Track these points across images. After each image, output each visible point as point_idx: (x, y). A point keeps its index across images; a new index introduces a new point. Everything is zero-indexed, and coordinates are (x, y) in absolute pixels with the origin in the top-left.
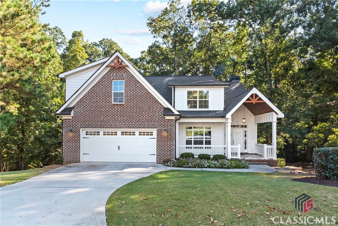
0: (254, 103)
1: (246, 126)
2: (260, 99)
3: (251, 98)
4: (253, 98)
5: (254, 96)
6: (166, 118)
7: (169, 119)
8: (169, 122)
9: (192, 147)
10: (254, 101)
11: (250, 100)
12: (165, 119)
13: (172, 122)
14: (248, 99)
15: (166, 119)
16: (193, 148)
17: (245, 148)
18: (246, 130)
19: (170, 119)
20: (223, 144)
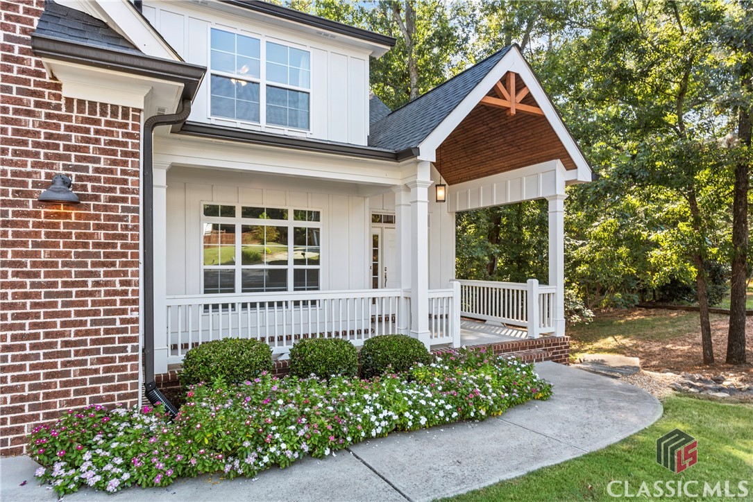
0: (513, 112)
4: (508, 91)
5: (513, 82)
6: (66, 92)
7: (93, 104)
8: (97, 122)
9: (233, 305)
10: (512, 103)
12: (59, 97)
13: (125, 126)
15: (69, 101)
16: (238, 308)
19: (104, 105)
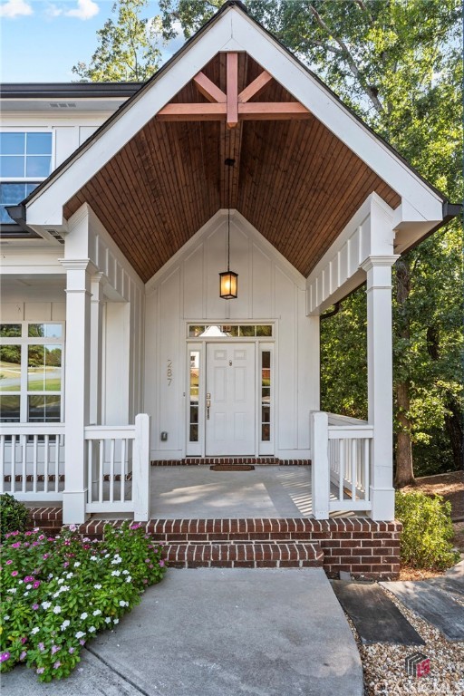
0: (232, 119)
1: (266, 332)
2: (275, 91)
3: (207, 85)
4: (221, 84)
5: (232, 68)
10: (231, 105)
11: (204, 98)
14: (191, 93)
17: (266, 435)
18: (266, 347)
20: (127, 422)
